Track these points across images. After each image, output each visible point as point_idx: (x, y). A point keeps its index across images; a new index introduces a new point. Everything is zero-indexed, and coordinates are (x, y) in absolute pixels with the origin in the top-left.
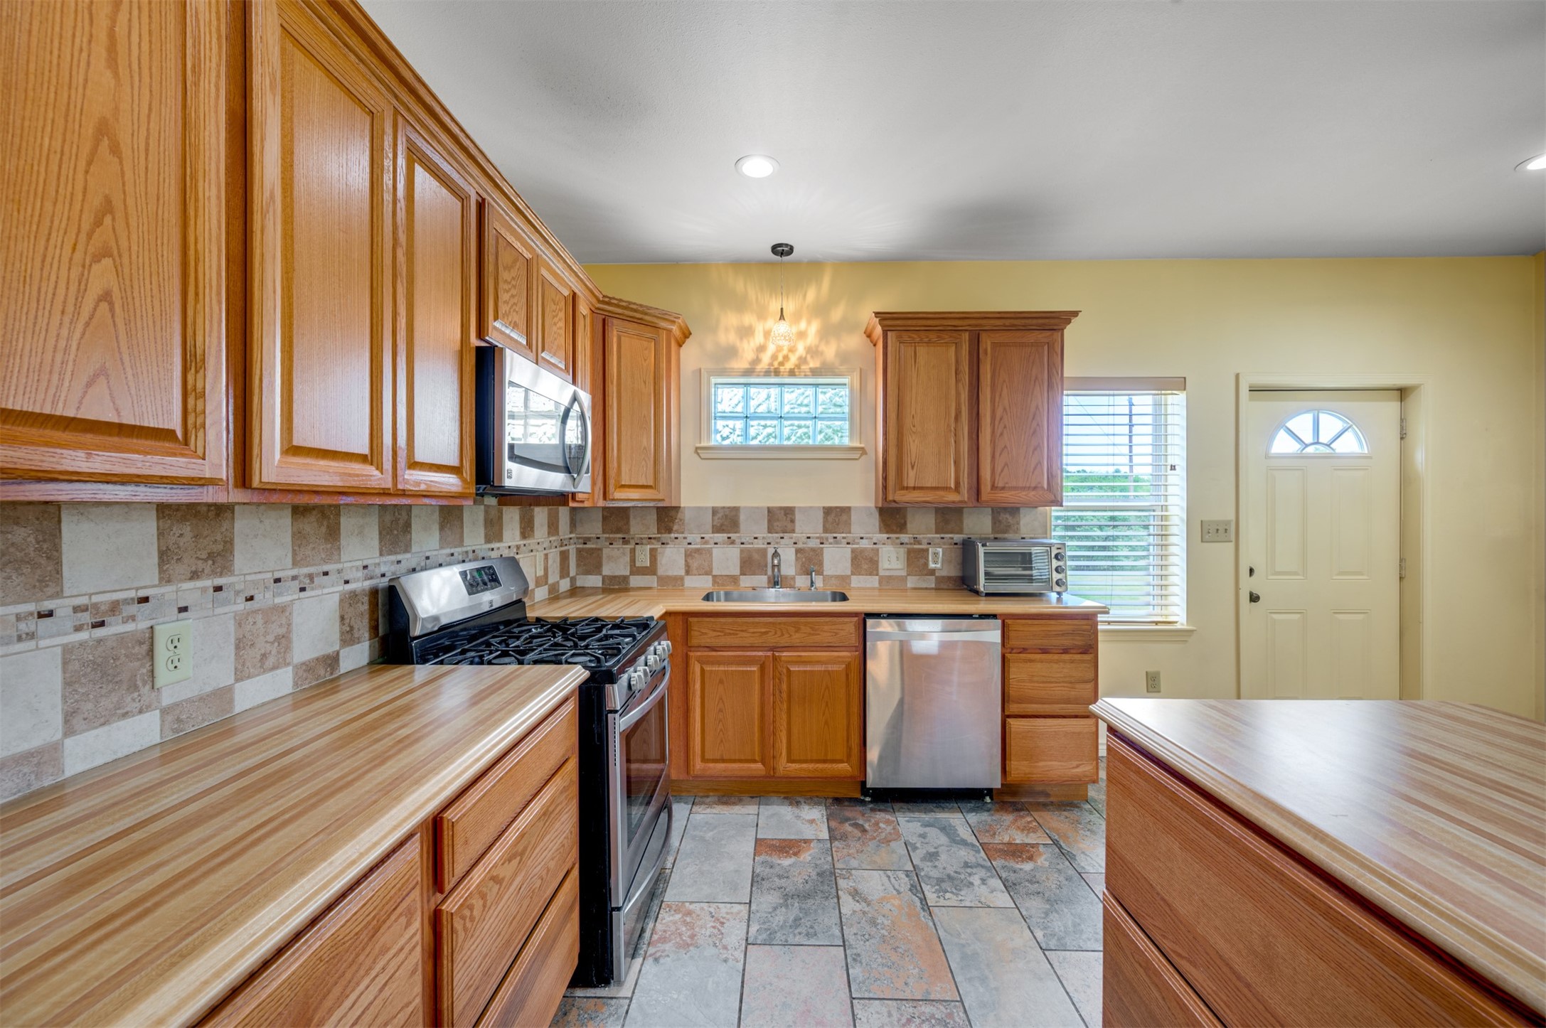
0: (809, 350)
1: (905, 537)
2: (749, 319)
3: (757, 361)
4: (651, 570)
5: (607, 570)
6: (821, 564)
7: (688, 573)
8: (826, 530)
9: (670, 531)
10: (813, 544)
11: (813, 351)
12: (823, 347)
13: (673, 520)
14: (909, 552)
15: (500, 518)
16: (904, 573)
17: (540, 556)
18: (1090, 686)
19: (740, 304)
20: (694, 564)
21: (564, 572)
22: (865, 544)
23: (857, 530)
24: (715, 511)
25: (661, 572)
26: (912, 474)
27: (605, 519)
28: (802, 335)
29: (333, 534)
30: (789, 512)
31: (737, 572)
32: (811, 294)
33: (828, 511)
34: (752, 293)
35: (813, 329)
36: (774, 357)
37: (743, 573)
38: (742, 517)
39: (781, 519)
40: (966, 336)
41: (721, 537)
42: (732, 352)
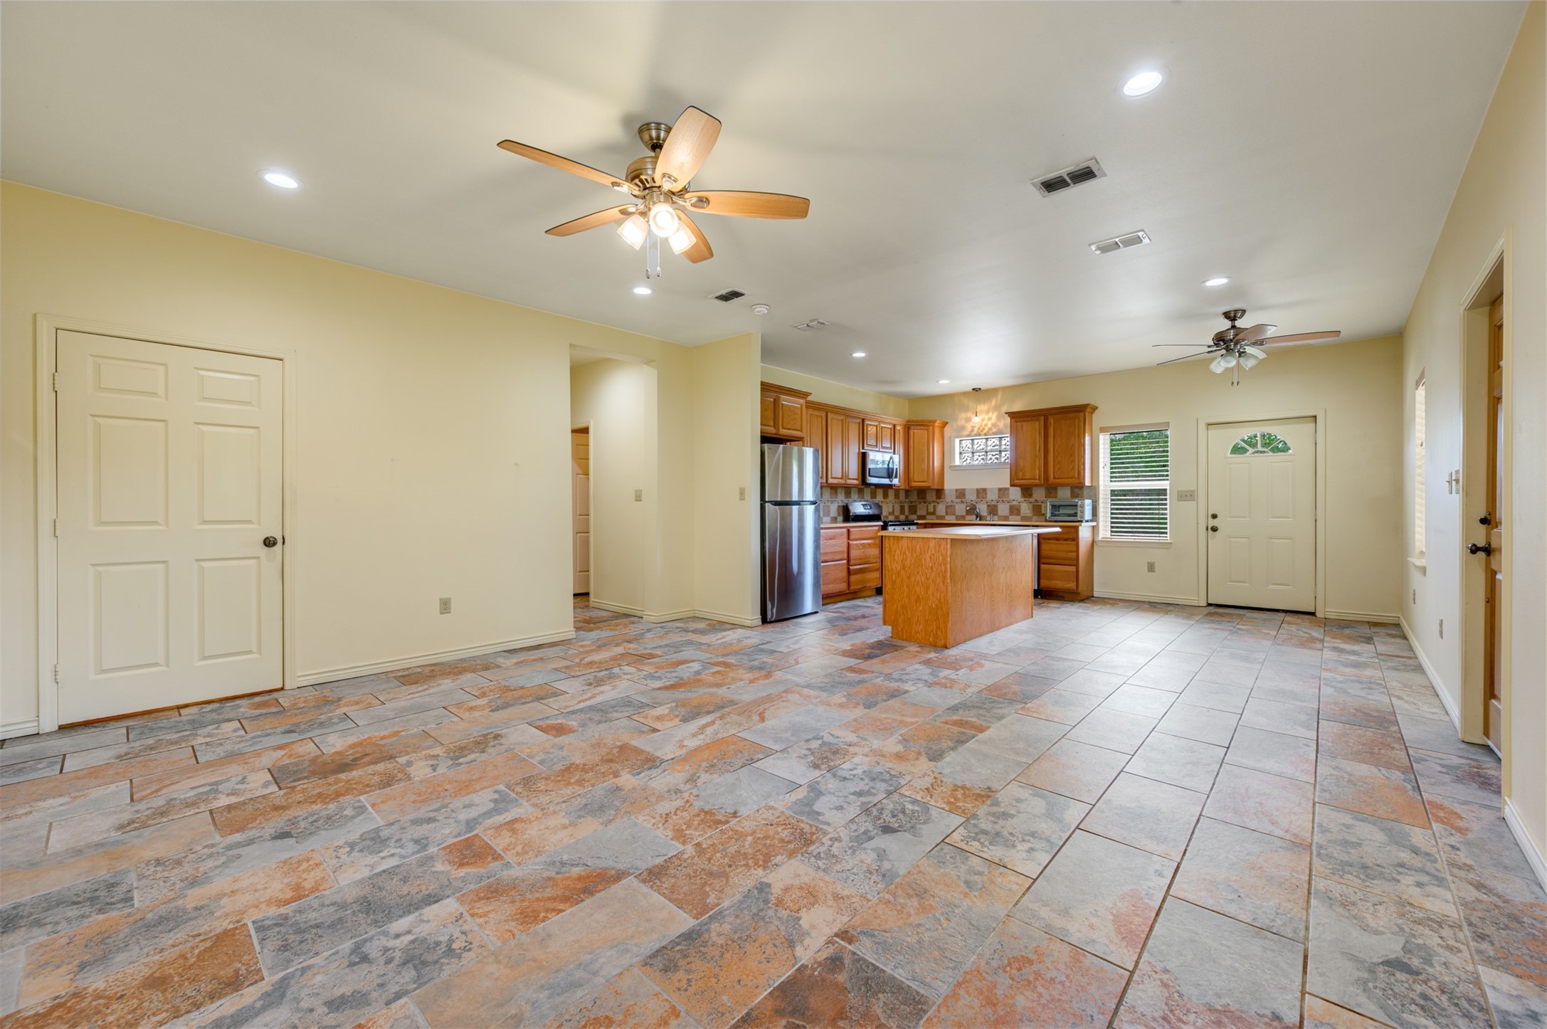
0: (993, 425)
1: (1031, 500)
2: (969, 414)
3: (972, 431)
4: (934, 513)
5: (919, 513)
6: (997, 511)
7: (947, 514)
8: (999, 497)
9: (940, 498)
10: (994, 503)
11: (994, 425)
12: (998, 423)
13: (941, 494)
14: (1034, 506)
15: (876, 492)
16: (1031, 515)
17: (891, 505)
18: (1075, 554)
19: (966, 409)
20: (949, 511)
21: (902, 512)
22: (1015, 503)
23: (1011, 497)
24: (957, 490)
25: (937, 514)
26: (1021, 473)
27: (918, 494)
28: (990, 419)
29: (836, 493)
30: (985, 490)
31: (964, 514)
32: (994, 402)
33: (1000, 490)
34: (971, 404)
35: (994, 416)
36: (979, 429)
37: (967, 514)
38: (967, 493)
39: (981, 493)
40: (1043, 418)
41: (959, 500)
42: (963, 428)
